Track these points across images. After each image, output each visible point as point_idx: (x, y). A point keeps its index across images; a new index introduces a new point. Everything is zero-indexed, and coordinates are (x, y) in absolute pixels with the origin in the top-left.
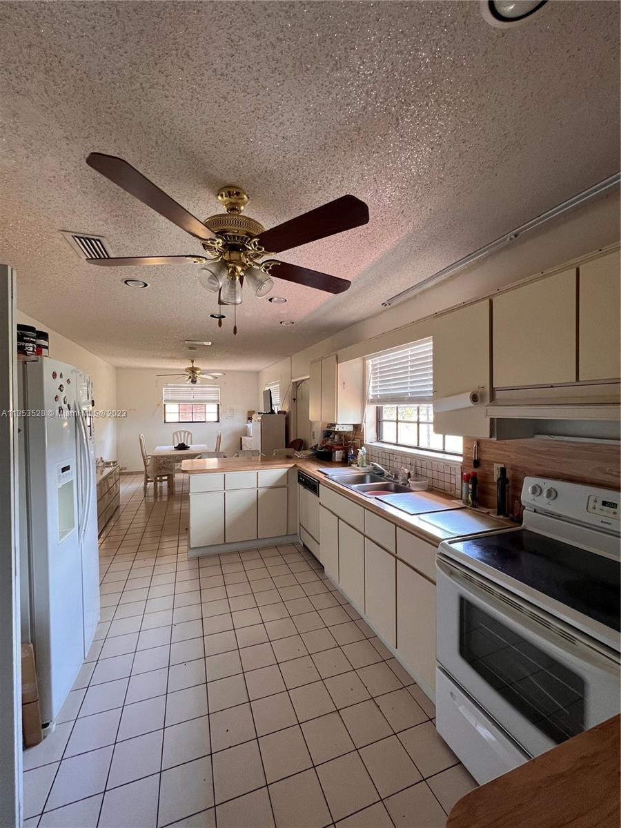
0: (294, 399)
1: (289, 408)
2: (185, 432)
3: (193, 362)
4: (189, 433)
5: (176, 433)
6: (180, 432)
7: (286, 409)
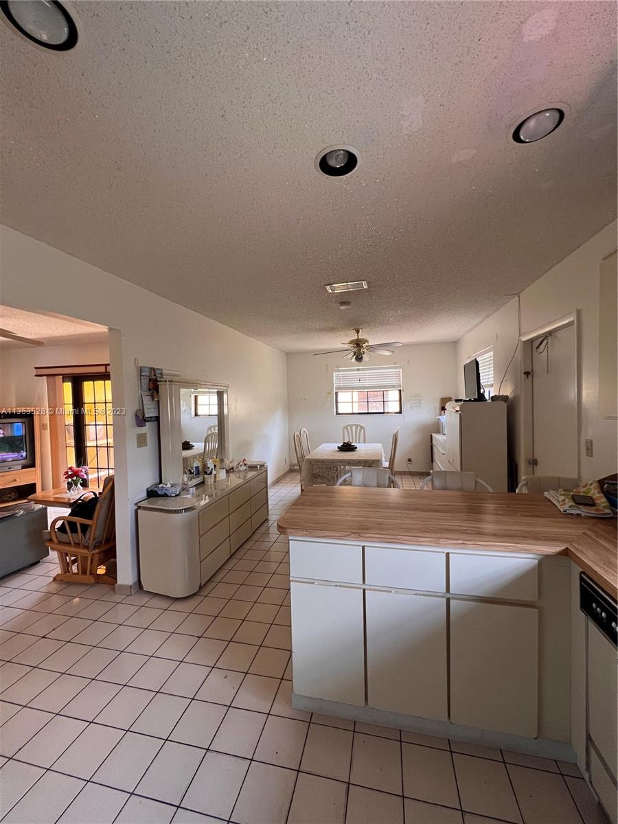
0: (527, 373)
1: (515, 390)
2: (357, 426)
3: (358, 332)
4: (362, 428)
5: (346, 427)
6: (351, 427)
7: (507, 391)
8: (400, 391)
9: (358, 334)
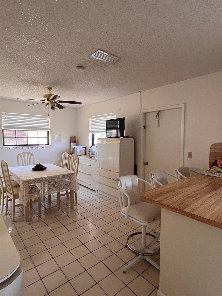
2: (28, 154)
3: (50, 89)
4: (31, 154)
5: (20, 155)
6: (23, 154)
8: (48, 132)
9: (50, 91)
